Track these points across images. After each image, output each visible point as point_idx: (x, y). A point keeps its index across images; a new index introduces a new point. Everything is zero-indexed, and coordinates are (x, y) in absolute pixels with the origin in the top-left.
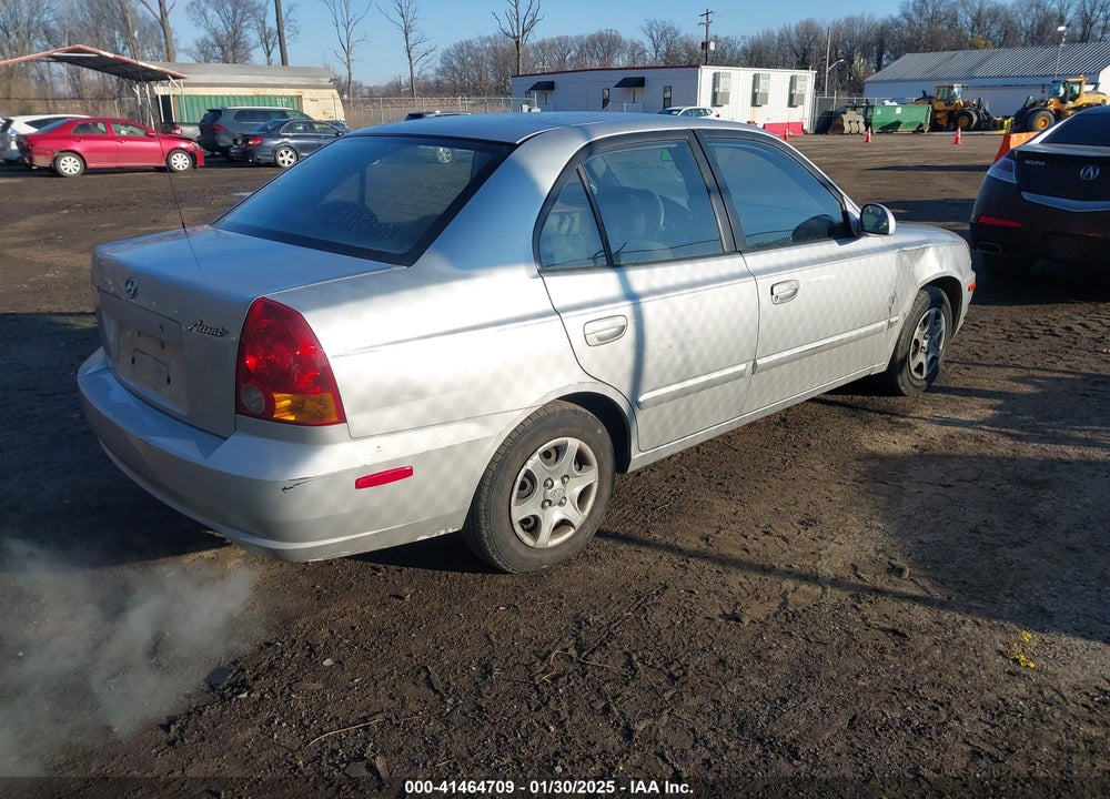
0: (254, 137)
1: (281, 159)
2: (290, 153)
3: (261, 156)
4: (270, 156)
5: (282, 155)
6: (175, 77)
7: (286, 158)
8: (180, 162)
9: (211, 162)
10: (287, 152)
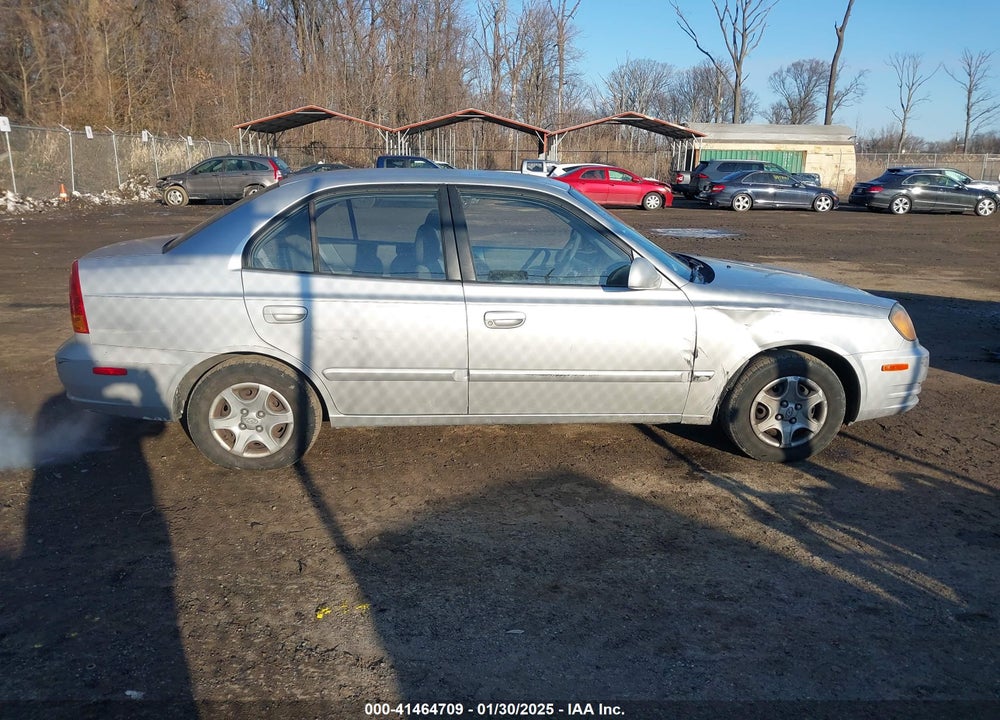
0: (718, 185)
1: (737, 204)
2: (747, 199)
3: (721, 201)
4: (728, 201)
5: (738, 201)
6: (698, 136)
7: (742, 203)
8: (653, 202)
9: (677, 204)
10: (744, 198)
